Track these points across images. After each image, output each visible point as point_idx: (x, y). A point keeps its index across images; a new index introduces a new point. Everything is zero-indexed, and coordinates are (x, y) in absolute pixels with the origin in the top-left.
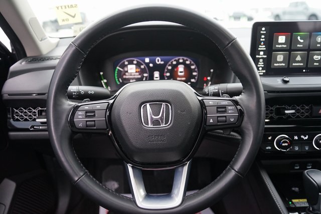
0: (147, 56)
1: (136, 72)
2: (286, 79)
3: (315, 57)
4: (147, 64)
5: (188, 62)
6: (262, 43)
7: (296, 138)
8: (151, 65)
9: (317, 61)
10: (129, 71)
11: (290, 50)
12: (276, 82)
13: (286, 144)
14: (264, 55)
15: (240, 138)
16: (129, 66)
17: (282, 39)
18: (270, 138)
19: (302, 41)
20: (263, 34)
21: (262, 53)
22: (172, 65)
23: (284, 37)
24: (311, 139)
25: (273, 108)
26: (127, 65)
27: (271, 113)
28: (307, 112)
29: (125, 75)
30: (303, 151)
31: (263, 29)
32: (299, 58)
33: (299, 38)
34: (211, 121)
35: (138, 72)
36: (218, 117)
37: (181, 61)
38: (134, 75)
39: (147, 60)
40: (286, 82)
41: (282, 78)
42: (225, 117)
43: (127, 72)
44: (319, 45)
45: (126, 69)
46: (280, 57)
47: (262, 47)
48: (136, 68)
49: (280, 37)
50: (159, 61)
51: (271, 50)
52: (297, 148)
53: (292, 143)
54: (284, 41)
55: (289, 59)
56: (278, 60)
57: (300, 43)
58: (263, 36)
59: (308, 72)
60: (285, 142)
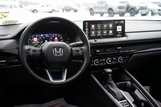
0: (42, 34)
1: (37, 41)
2: (96, 40)
3: (104, 32)
4: (42, 37)
5: (59, 36)
6: (87, 28)
7: (101, 60)
8: (44, 38)
9: (105, 34)
10: (34, 41)
11: (96, 30)
12: (93, 41)
13: (98, 63)
14: (88, 32)
15: (82, 62)
16: (34, 38)
17: (93, 26)
18: (92, 61)
19: (100, 27)
20: (87, 25)
21: (87, 31)
22: (52, 37)
23: (94, 26)
24: (106, 60)
25: (93, 51)
26: (33, 38)
27: (92, 52)
28: (104, 51)
29: (33, 42)
30: (104, 64)
31: (87, 23)
32: (99, 33)
33: (99, 26)
34: (74, 55)
35: (38, 41)
36: (76, 53)
37: (56, 35)
38: (37, 42)
39: (42, 36)
40: (96, 41)
41: (94, 40)
42: (79, 53)
43: (33, 41)
44: (105, 28)
45: (33, 40)
46: (93, 33)
47: (87, 29)
48: (37, 39)
49: (92, 26)
50: (47, 35)
51: (90, 30)
52: (102, 64)
53: (100, 62)
54: (94, 27)
55: (96, 33)
56: (93, 34)
57: (99, 28)
58: (87, 26)
59: (103, 37)
60: (97, 62)
